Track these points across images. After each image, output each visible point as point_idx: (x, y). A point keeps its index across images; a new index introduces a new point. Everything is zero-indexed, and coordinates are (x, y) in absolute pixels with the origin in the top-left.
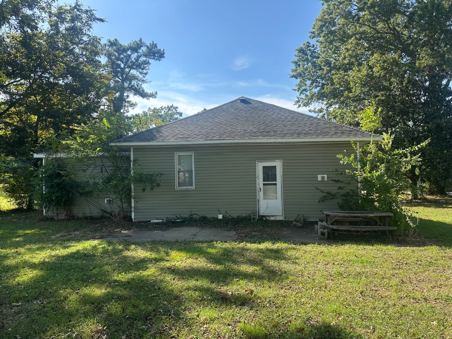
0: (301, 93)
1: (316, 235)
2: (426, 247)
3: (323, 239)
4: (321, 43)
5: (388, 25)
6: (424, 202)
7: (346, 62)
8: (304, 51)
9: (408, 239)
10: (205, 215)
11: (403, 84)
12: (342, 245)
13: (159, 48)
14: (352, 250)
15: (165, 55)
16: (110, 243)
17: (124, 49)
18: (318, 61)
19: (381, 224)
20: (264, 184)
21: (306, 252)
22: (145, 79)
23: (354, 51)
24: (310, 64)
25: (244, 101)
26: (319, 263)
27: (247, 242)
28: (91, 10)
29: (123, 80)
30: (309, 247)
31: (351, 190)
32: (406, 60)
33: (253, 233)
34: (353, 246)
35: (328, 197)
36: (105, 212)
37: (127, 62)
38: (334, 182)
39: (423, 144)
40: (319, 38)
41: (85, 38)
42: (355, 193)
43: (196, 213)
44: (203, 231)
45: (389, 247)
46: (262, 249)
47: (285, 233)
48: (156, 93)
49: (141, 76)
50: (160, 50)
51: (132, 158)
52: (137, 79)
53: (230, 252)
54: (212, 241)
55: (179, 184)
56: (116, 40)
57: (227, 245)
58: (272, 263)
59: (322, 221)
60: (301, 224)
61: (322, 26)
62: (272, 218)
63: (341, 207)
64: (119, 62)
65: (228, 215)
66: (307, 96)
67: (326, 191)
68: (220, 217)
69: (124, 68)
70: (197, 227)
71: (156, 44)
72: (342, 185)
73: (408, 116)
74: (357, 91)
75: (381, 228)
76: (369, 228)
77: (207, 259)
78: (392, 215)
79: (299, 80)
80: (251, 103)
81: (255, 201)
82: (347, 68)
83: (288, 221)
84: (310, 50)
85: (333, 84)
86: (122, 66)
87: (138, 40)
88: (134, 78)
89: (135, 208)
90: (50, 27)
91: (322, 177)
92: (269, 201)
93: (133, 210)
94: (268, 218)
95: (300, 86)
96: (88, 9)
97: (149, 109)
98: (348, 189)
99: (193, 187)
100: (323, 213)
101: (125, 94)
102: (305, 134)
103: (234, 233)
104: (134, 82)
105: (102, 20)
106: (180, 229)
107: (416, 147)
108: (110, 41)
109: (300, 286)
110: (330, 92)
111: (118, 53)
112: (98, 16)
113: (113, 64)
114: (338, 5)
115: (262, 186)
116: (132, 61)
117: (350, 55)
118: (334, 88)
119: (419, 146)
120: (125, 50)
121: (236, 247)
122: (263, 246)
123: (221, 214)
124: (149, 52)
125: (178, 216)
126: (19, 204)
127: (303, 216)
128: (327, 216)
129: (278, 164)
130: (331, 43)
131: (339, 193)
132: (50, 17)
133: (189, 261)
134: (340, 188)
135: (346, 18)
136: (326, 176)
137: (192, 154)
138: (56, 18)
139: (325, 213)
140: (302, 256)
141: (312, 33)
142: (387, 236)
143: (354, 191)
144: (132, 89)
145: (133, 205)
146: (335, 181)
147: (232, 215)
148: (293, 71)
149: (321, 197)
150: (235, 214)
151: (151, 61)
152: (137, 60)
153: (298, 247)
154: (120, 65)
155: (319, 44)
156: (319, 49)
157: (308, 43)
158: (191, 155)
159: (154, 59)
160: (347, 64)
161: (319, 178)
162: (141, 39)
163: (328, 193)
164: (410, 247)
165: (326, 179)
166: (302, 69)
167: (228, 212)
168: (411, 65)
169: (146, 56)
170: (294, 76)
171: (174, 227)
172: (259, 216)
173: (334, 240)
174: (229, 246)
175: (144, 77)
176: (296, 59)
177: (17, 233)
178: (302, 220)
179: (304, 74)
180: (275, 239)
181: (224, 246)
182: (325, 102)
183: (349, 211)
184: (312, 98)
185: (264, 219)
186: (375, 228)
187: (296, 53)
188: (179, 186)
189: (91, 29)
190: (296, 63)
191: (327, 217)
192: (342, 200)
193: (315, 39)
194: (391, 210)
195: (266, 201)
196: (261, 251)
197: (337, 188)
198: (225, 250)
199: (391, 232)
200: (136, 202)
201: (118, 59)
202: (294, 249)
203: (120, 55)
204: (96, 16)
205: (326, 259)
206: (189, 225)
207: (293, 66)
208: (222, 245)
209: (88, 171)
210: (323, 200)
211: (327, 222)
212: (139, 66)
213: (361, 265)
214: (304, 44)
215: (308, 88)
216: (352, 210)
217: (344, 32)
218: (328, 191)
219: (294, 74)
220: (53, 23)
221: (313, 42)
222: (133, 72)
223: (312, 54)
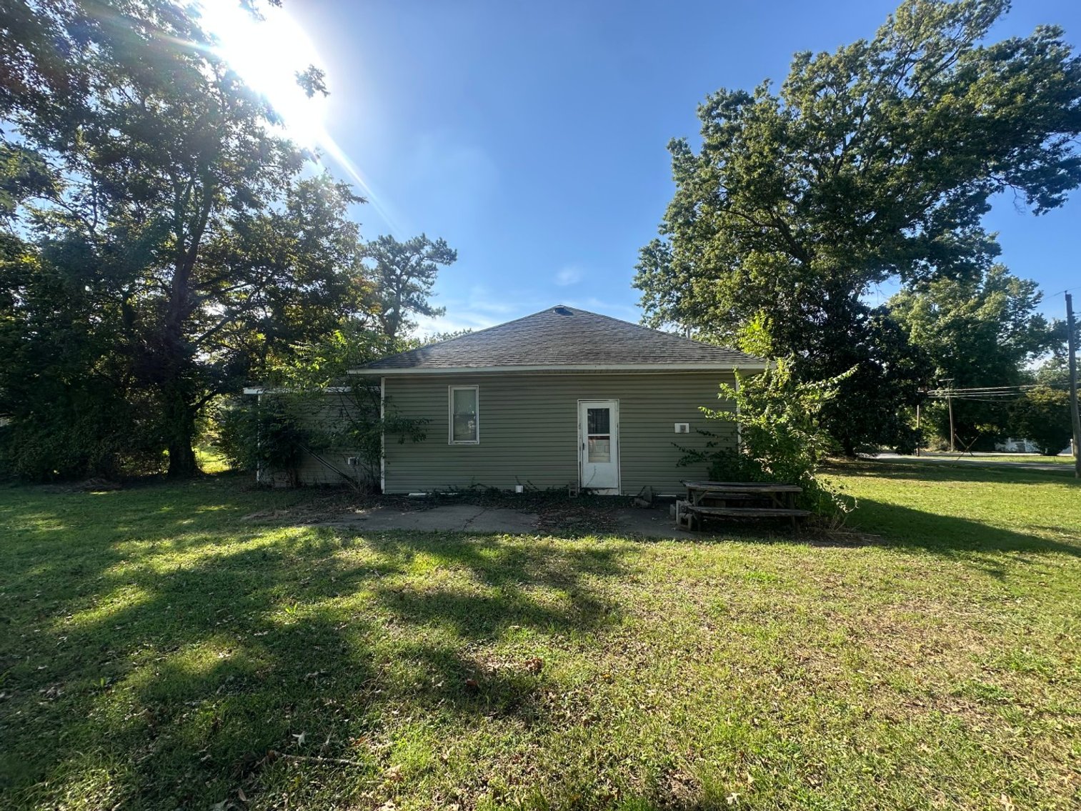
0: (647, 310)
1: (671, 522)
2: (864, 549)
3: (685, 530)
4: (676, 241)
5: (771, 214)
6: (827, 467)
7: (711, 266)
8: (651, 252)
9: (829, 532)
10: (495, 486)
11: (793, 295)
12: (719, 542)
13: (449, 247)
14: (736, 554)
15: (457, 257)
16: (322, 533)
17: (400, 248)
18: (671, 265)
19: (780, 504)
20: (591, 438)
21: (656, 556)
22: (429, 291)
23: (722, 250)
24: (659, 270)
25: (562, 311)
26: (680, 580)
27: (555, 536)
28: (345, 186)
29: (399, 292)
30: (661, 548)
31: (727, 448)
32: (797, 262)
33: (568, 519)
34: (738, 544)
35: (691, 458)
36: (345, 477)
37: (404, 267)
38: (702, 435)
39: (848, 374)
40: (672, 234)
41: (337, 225)
42: (733, 453)
43: (479, 482)
44: (487, 513)
45: (801, 547)
46: (578, 551)
47: (621, 518)
48: (445, 309)
49: (424, 287)
50: (451, 251)
51: (383, 395)
52: (419, 291)
53: (521, 555)
54: (495, 534)
55: (454, 436)
56: (390, 236)
57: (518, 542)
58: (592, 582)
59: (682, 499)
60: (647, 503)
61: (677, 214)
62: (602, 493)
63: (713, 476)
64: (395, 267)
65: (532, 487)
66: (655, 313)
67: (687, 449)
68: (519, 489)
69: (401, 275)
70: (478, 505)
71: (445, 242)
72: (713, 440)
73: (800, 342)
74: (726, 306)
75: (784, 512)
76: (762, 512)
77: (476, 571)
78: (800, 489)
79: (644, 292)
80: (571, 314)
81: (575, 465)
82: (713, 274)
83: (628, 497)
84: (660, 251)
85: (692, 297)
86: (398, 272)
87: (419, 236)
88: (414, 289)
89: (386, 473)
90: (288, 211)
91: (681, 426)
92: (598, 465)
93: (383, 476)
94: (596, 492)
95: (646, 300)
96: (340, 183)
97: (439, 335)
98: (722, 446)
99: (478, 441)
100: (685, 486)
101: (401, 311)
102: (655, 358)
103: (537, 517)
104: (415, 295)
105: (361, 200)
106: (450, 508)
107: (834, 379)
108: (381, 238)
109: (644, 644)
110: (688, 308)
111: (392, 254)
112: (355, 195)
113: (386, 270)
114: (700, 185)
115: (586, 441)
116: (412, 266)
117: (716, 256)
118: (694, 303)
119: (839, 377)
120: (401, 250)
121: (534, 547)
122: (580, 544)
123: (520, 485)
124: (435, 252)
125: (453, 487)
126: (233, 464)
127: (652, 490)
128: (691, 490)
129: (613, 406)
130: (689, 240)
131: (707, 453)
132: (289, 196)
133: (443, 574)
134: (709, 444)
135: (710, 203)
136: (687, 425)
137: (476, 388)
138: (297, 199)
139: (688, 485)
140: (648, 566)
141: (662, 226)
142: (792, 526)
143: (731, 448)
144: (410, 303)
145: (383, 468)
146: (703, 433)
147: (537, 486)
148: (636, 279)
149: (678, 459)
150: (542, 484)
151: (439, 265)
152: (418, 264)
153: (643, 546)
154: (394, 271)
155: (672, 242)
156: (672, 250)
157: (657, 240)
158: (475, 391)
159: (442, 262)
160: (712, 269)
161: (677, 427)
162: (424, 235)
163: (691, 453)
164: (837, 546)
165: (687, 430)
166: (649, 276)
167: (531, 482)
168: (805, 270)
169: (430, 257)
170: (637, 286)
171: (442, 505)
172: (581, 489)
173: (702, 531)
174: (522, 543)
175: (429, 288)
176: (640, 263)
177: (195, 510)
178: (650, 495)
179: (652, 282)
180: (603, 530)
181: (513, 544)
182: (681, 325)
183: (724, 481)
184: (663, 317)
185: (589, 493)
186: (774, 512)
187: (641, 254)
188: (454, 439)
189: (344, 212)
190: (640, 268)
191: (690, 492)
192: (714, 463)
193: (667, 235)
194: (796, 482)
195: (592, 465)
196: (575, 554)
197: (705, 444)
198: (513, 551)
199: (800, 519)
200: (387, 463)
201: (392, 262)
202: (635, 550)
203: (395, 256)
204: (352, 193)
205: (693, 571)
206: (467, 503)
207: (637, 273)
208: (510, 541)
209: (319, 415)
210: (684, 462)
211: (690, 500)
212: (421, 272)
213: (758, 587)
214: (652, 242)
215: (657, 303)
216: (729, 479)
217: (708, 226)
218: (692, 449)
219: (638, 282)
220: (293, 204)
221: (664, 239)
222: (413, 281)
223: (662, 256)
